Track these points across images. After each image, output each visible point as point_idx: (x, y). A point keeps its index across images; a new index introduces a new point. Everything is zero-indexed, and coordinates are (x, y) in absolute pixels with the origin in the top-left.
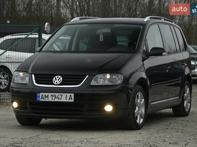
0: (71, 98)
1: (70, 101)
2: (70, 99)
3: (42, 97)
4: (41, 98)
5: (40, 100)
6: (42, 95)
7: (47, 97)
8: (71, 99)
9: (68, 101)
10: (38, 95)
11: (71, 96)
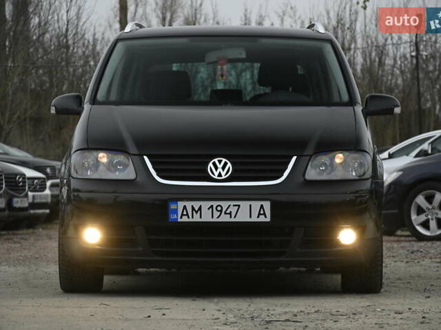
0: (262, 212)
1: (262, 219)
2: (259, 214)
3: (185, 213)
4: (182, 215)
5: (179, 220)
6: (185, 207)
7: (197, 212)
8: (264, 214)
9: (254, 219)
10: (173, 207)
11: (262, 207)
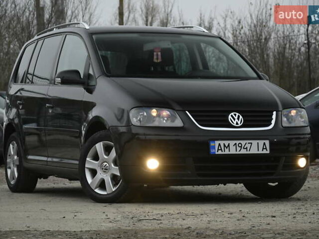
1: (265, 152)
2: (263, 149)
3: (220, 148)
4: (218, 150)
5: (217, 153)
6: (219, 145)
7: (227, 148)
8: (266, 148)
9: (260, 152)
10: (212, 144)
11: (264, 144)
